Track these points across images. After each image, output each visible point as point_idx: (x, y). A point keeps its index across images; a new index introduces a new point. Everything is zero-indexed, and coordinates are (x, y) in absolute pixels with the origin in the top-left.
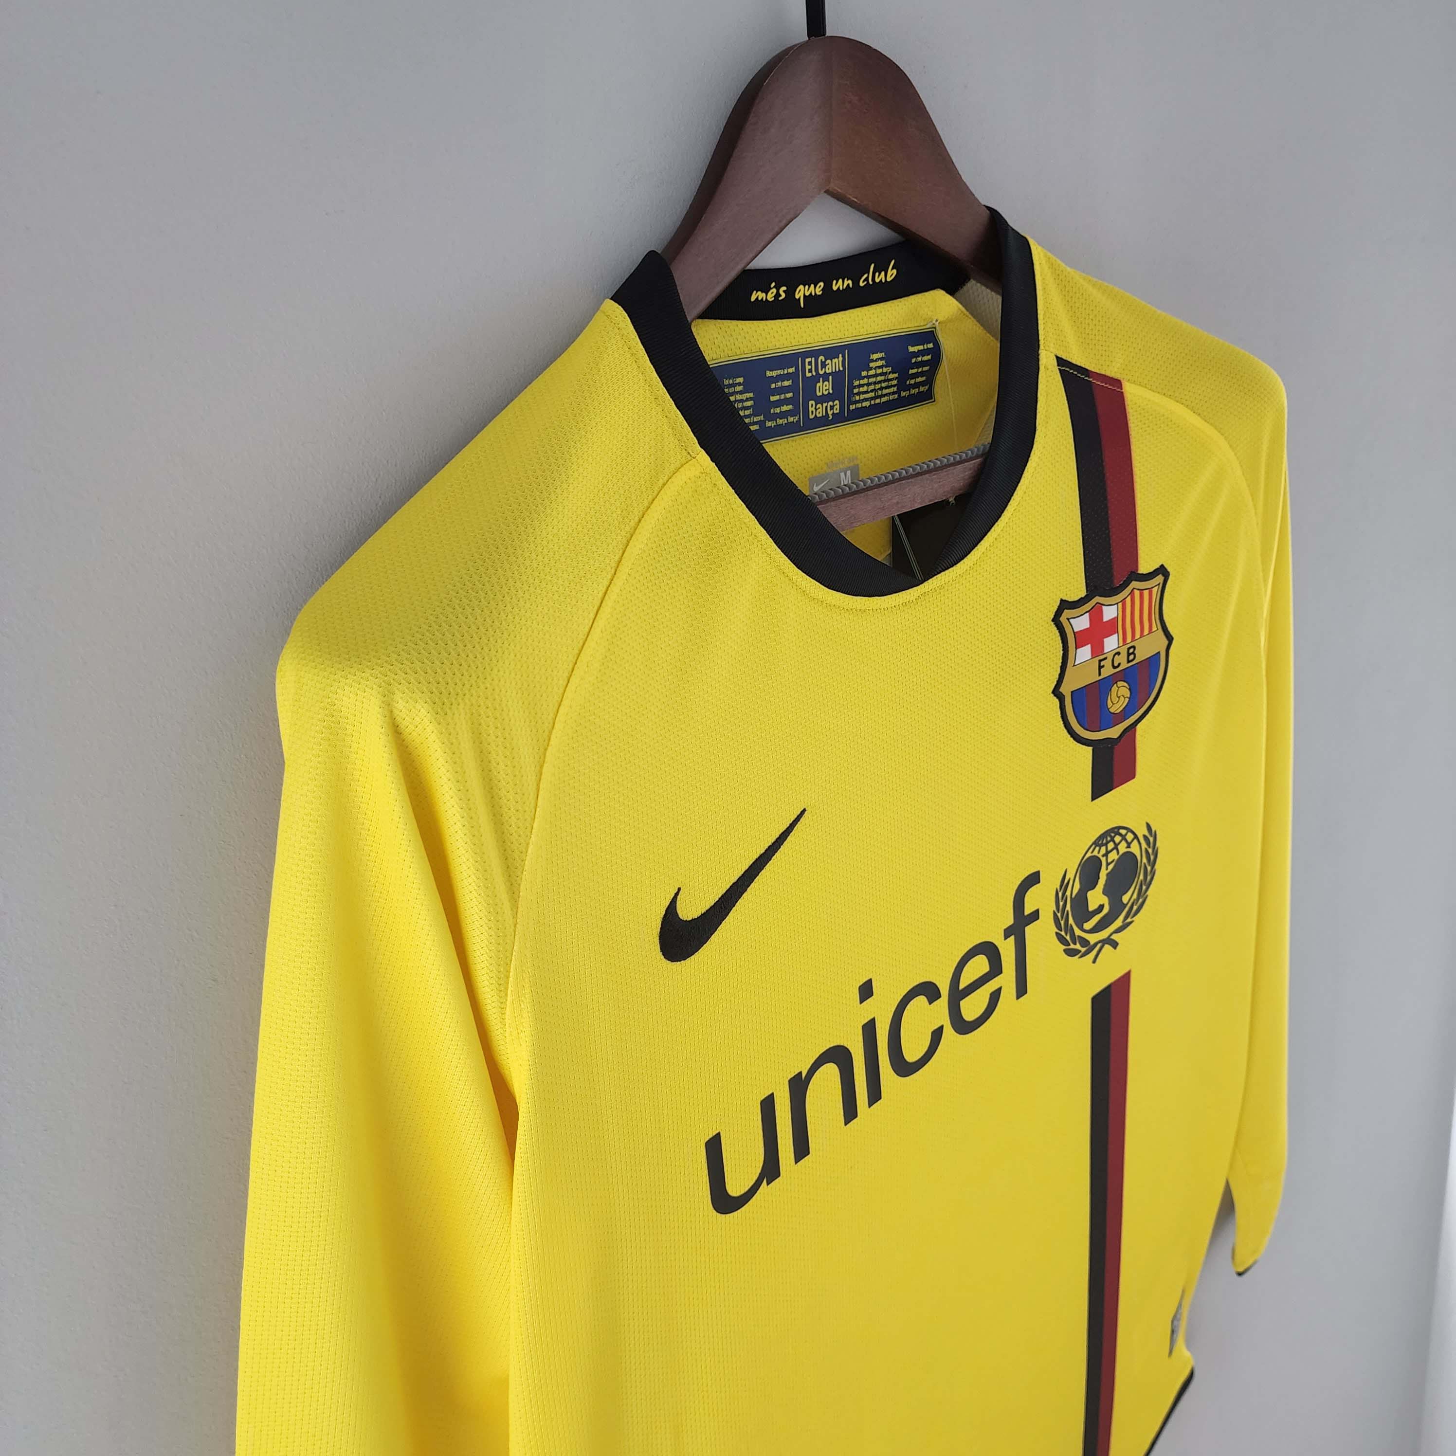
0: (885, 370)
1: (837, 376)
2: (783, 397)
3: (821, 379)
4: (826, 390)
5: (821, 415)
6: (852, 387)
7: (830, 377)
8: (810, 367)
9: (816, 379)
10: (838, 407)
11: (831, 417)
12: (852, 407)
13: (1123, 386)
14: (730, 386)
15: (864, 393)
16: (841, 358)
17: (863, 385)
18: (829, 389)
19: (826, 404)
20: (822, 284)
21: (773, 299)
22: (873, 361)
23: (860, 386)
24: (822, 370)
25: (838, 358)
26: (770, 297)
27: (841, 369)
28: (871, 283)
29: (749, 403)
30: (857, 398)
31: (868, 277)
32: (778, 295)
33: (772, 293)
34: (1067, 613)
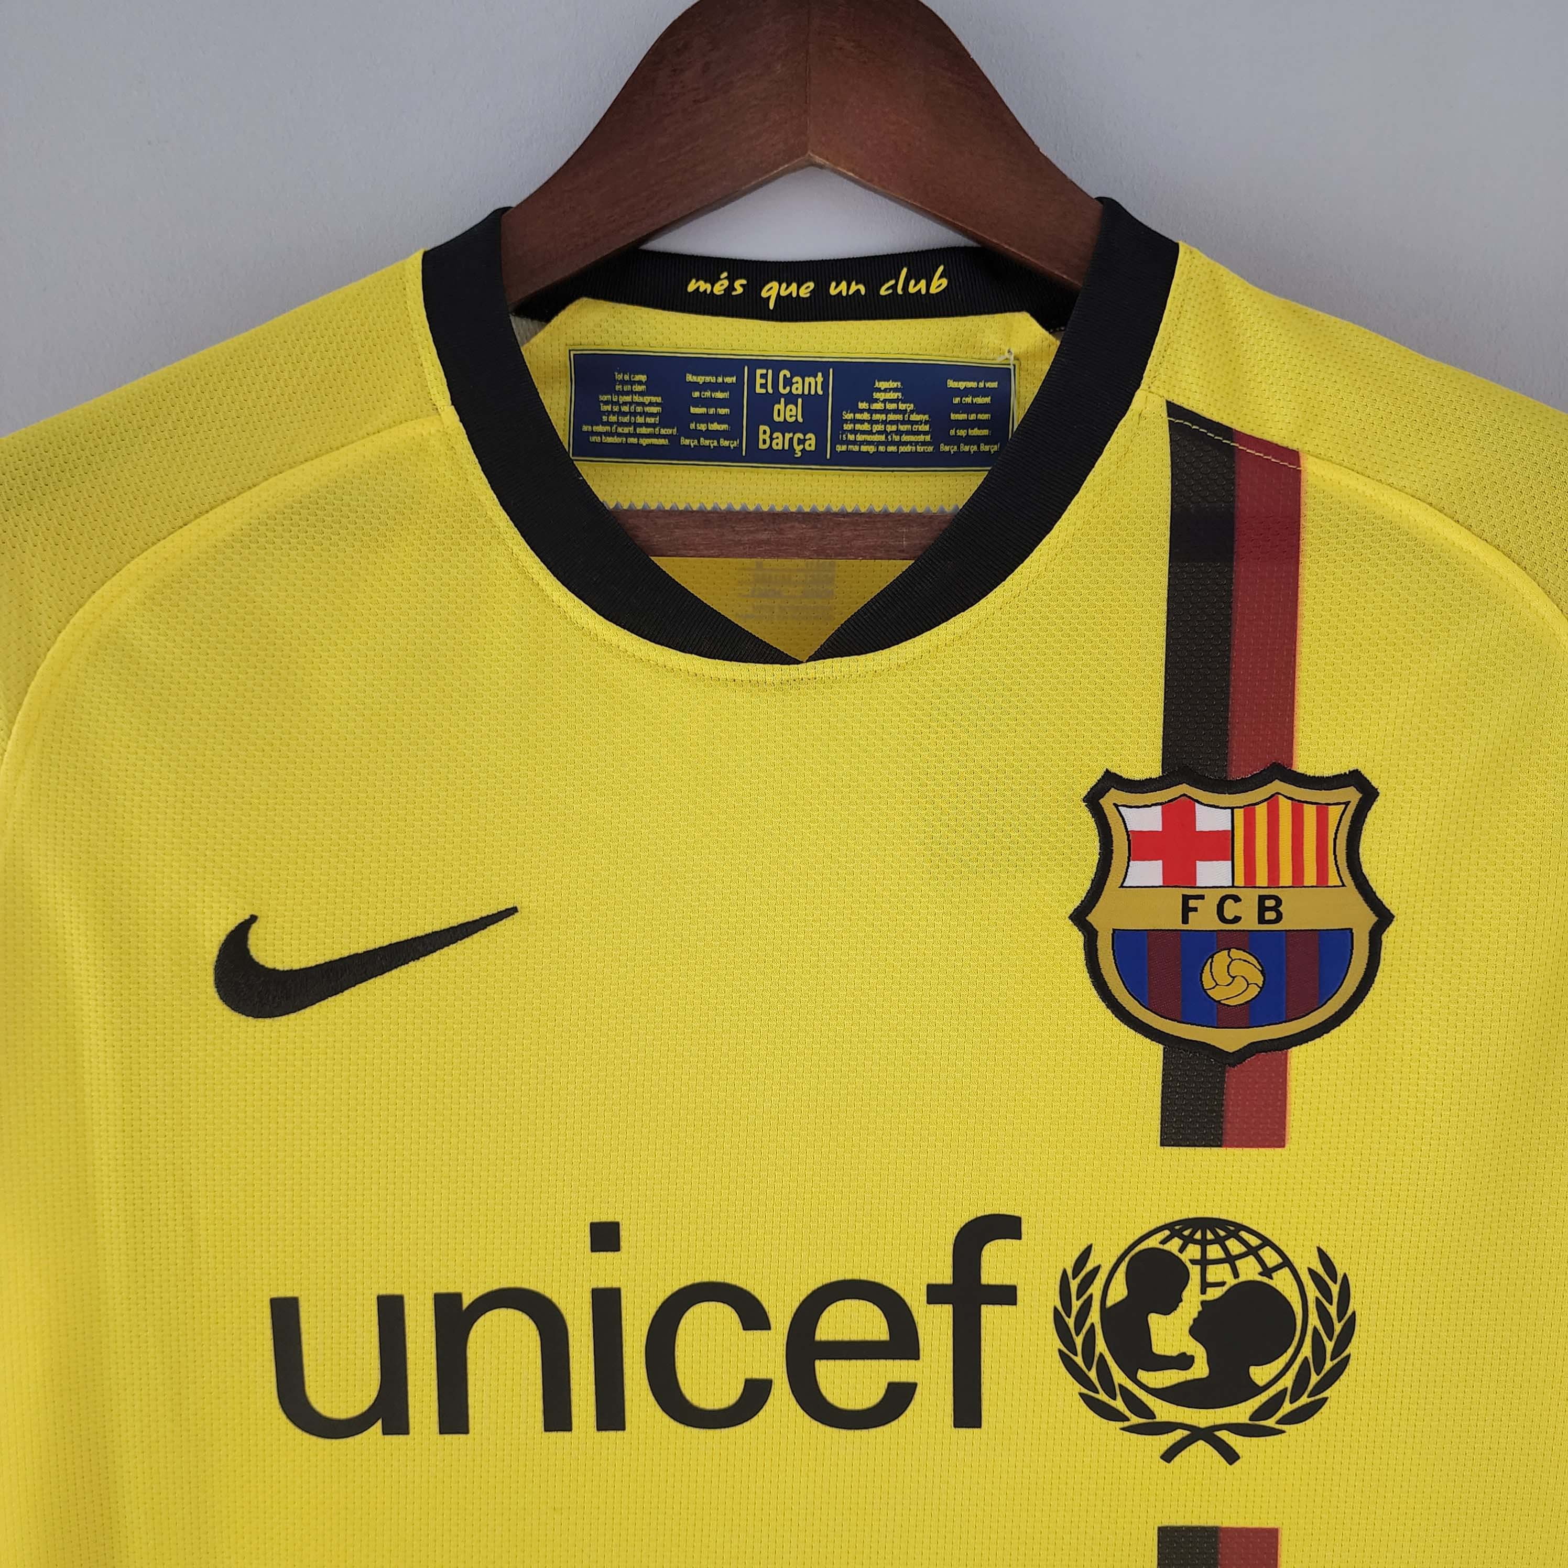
0: (902, 406)
1: (812, 404)
2: (712, 411)
3: (783, 400)
4: (791, 416)
5: (780, 447)
6: (839, 422)
7: (800, 400)
8: (763, 381)
9: (776, 397)
10: (813, 442)
11: (799, 454)
12: (839, 448)
13: (1302, 461)
14: (623, 382)
15: (863, 432)
16: (820, 378)
17: (862, 422)
18: (796, 416)
19: (791, 435)
20: (811, 285)
21: (723, 292)
22: (879, 390)
23: (855, 421)
24: (784, 388)
25: (815, 377)
26: (719, 289)
27: (820, 392)
28: (900, 292)
29: (655, 410)
30: (851, 437)
31: (897, 284)
32: (731, 288)
33: (722, 285)
34: (1112, 797)
